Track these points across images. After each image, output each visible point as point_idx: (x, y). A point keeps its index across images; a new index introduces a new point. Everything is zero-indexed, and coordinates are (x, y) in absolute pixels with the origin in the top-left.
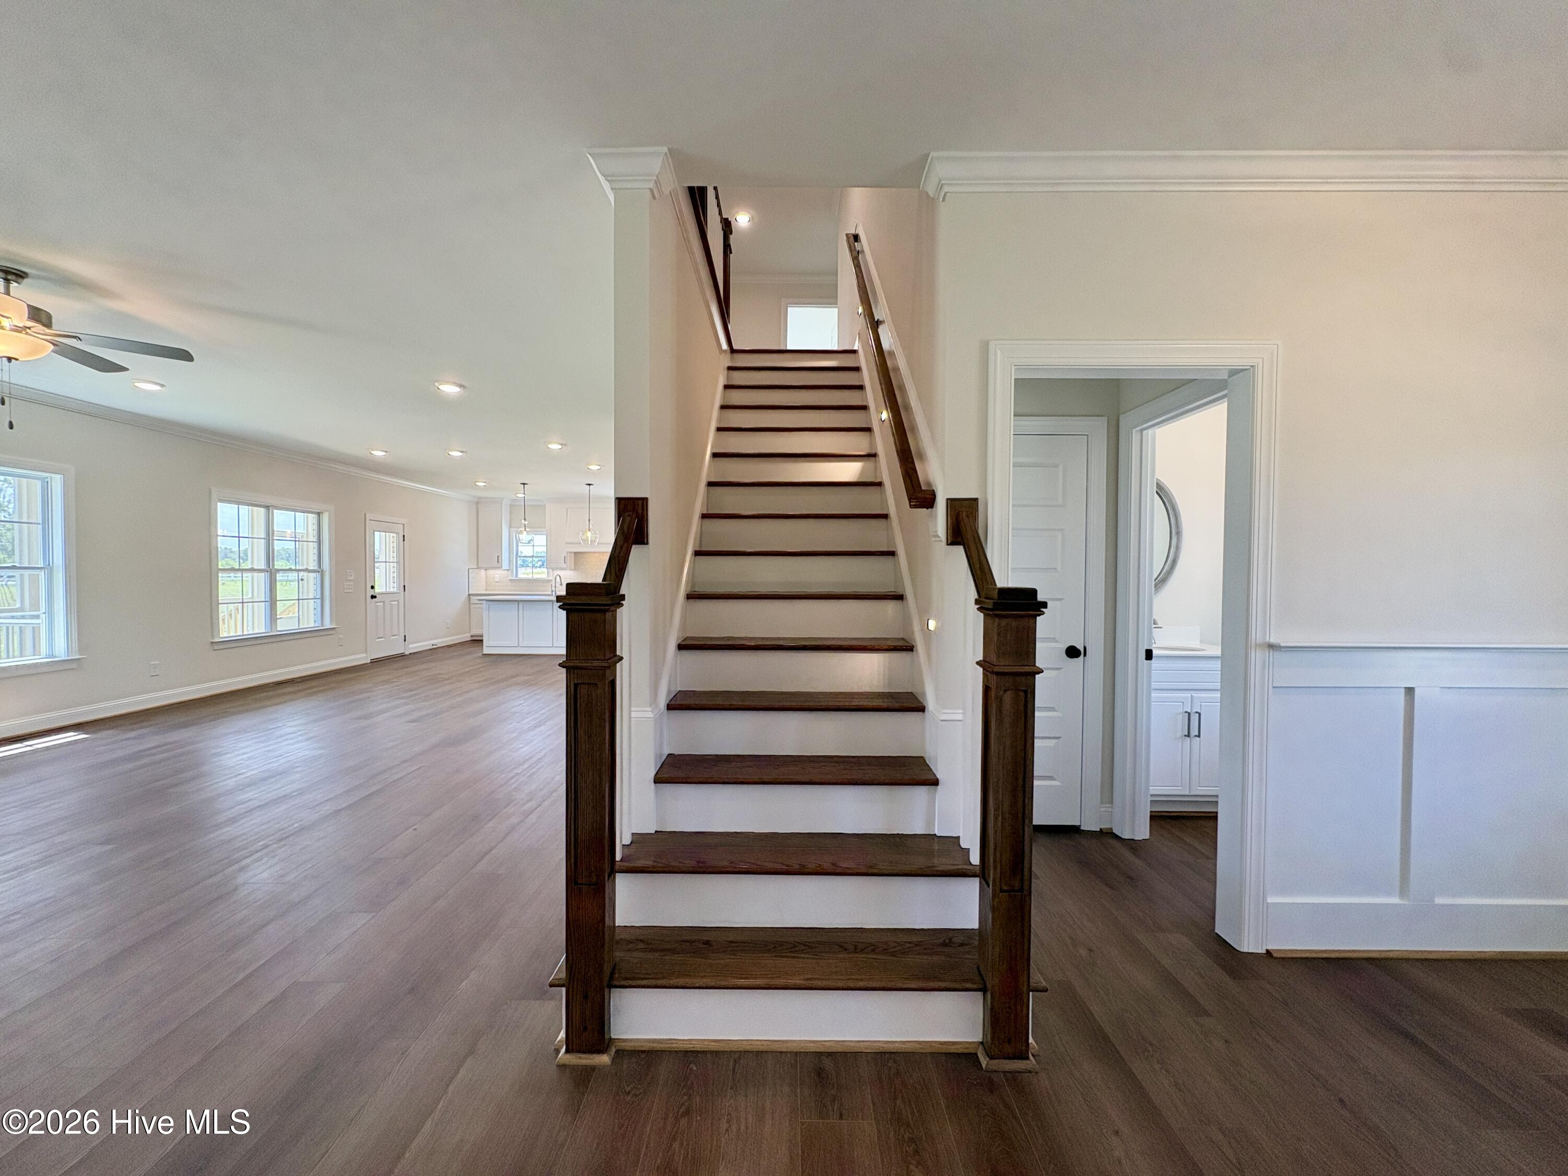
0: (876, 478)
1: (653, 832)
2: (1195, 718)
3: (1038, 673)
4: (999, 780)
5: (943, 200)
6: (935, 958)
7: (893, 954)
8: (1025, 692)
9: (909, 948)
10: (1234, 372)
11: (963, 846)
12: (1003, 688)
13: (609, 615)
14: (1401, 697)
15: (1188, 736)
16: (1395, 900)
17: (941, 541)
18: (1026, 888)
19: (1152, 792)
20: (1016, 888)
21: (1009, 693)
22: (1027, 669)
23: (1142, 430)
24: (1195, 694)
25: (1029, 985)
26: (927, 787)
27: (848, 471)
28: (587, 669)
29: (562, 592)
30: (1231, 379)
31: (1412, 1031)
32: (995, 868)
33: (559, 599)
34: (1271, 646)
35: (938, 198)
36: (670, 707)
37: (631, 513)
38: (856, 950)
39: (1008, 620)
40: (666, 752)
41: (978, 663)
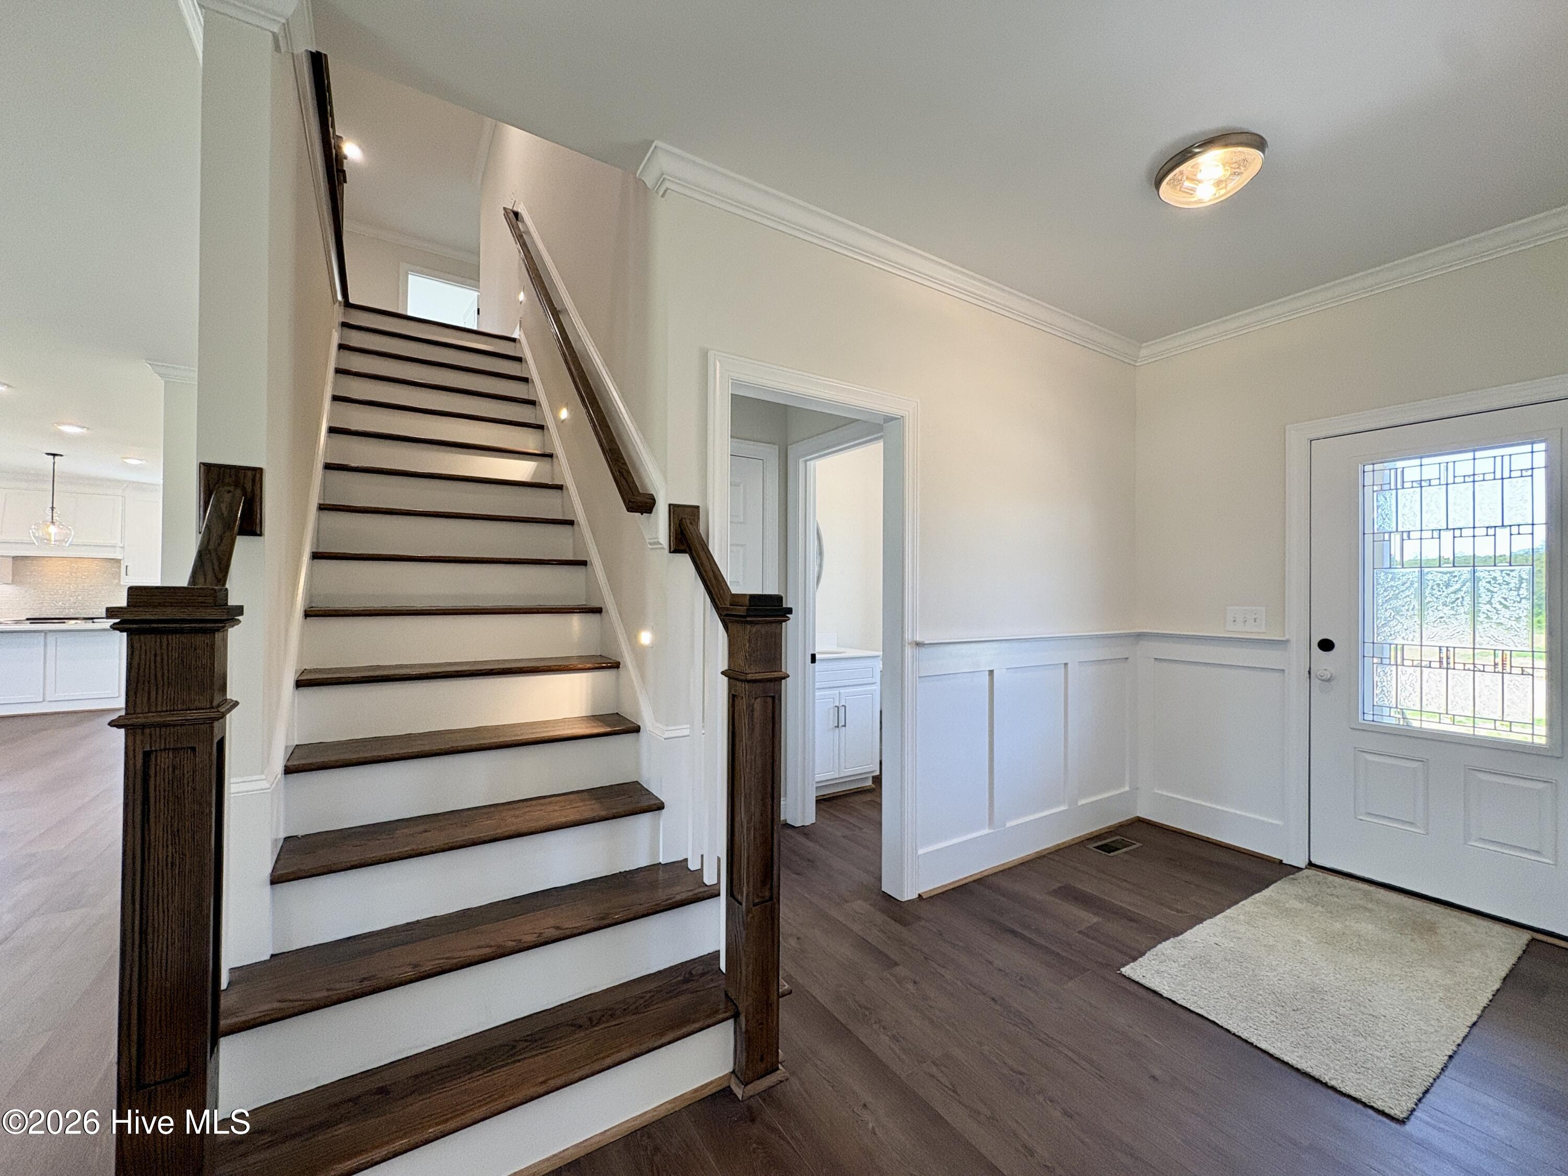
0: (553, 479)
1: (267, 957)
2: (842, 710)
3: (784, 678)
4: (751, 791)
5: (663, 196)
6: (682, 999)
7: (636, 1012)
8: (773, 697)
9: (650, 997)
10: (889, 419)
11: (692, 869)
12: (754, 696)
13: (218, 636)
14: (987, 677)
15: (838, 727)
16: (986, 831)
17: (663, 548)
18: (775, 896)
19: (817, 780)
20: (767, 898)
21: (758, 700)
22: (776, 675)
23: (806, 461)
24: (842, 691)
25: (778, 994)
26: (651, 813)
27: (521, 470)
28: (174, 726)
29: (121, 601)
30: (887, 424)
31: (1013, 927)
32: (748, 882)
33: (111, 612)
34: (918, 644)
35: (657, 192)
36: (289, 771)
37: (232, 489)
38: (592, 1022)
39: (758, 627)
40: (282, 835)
41: (723, 673)
